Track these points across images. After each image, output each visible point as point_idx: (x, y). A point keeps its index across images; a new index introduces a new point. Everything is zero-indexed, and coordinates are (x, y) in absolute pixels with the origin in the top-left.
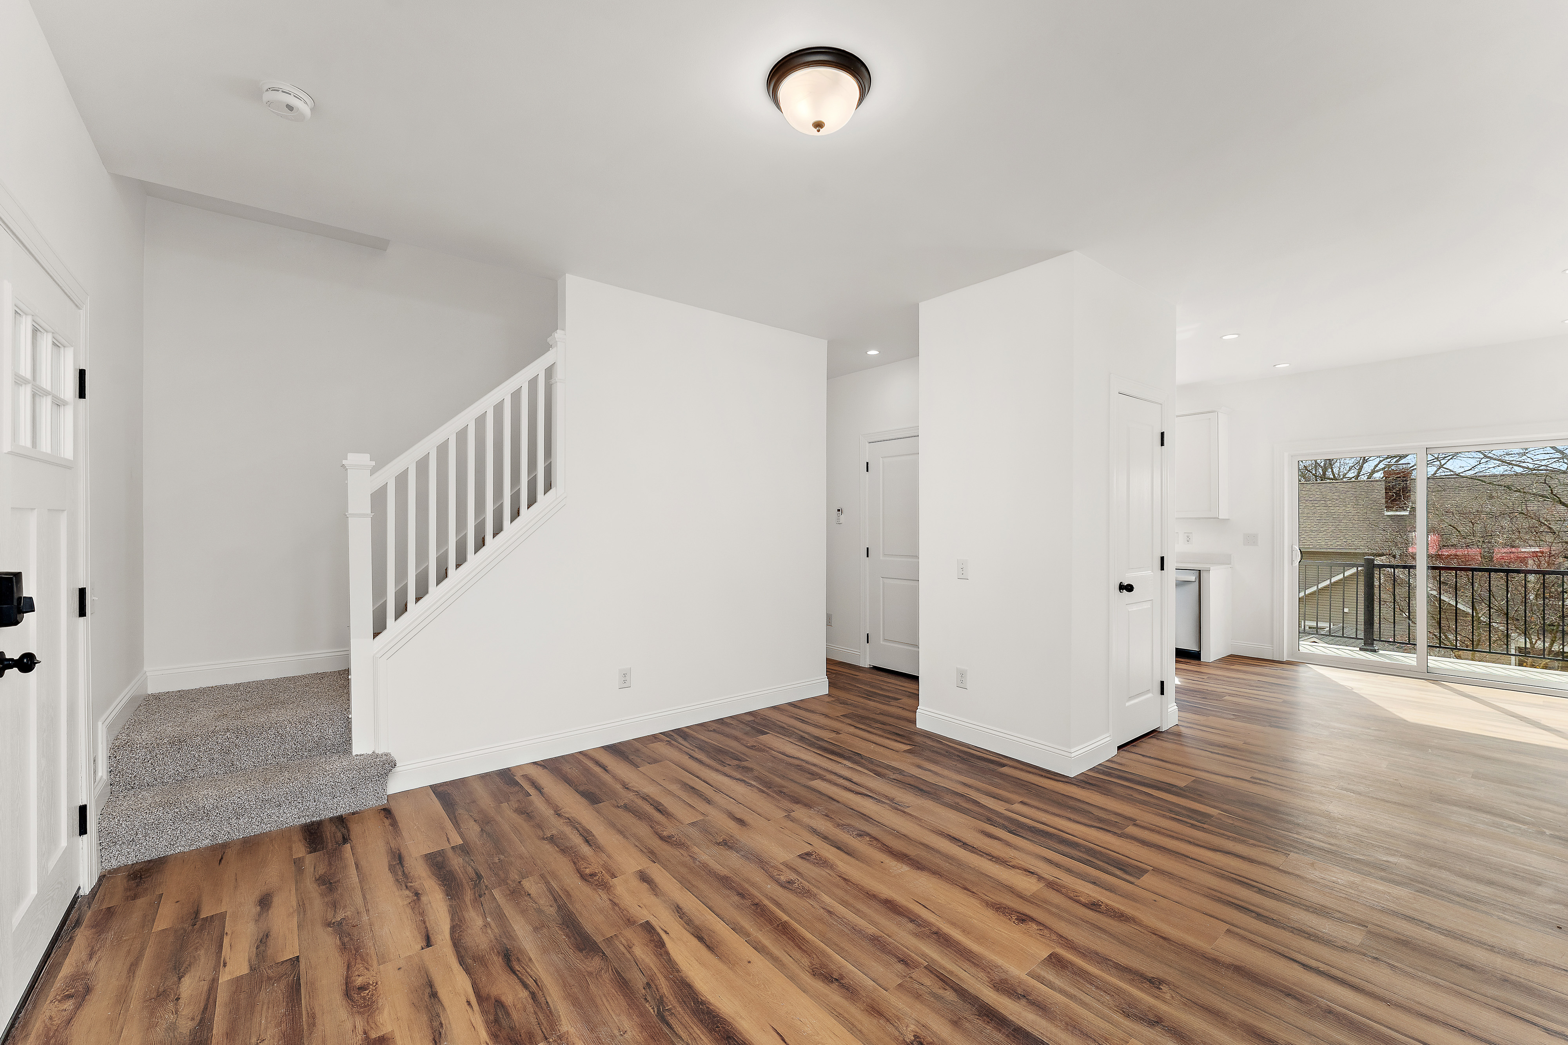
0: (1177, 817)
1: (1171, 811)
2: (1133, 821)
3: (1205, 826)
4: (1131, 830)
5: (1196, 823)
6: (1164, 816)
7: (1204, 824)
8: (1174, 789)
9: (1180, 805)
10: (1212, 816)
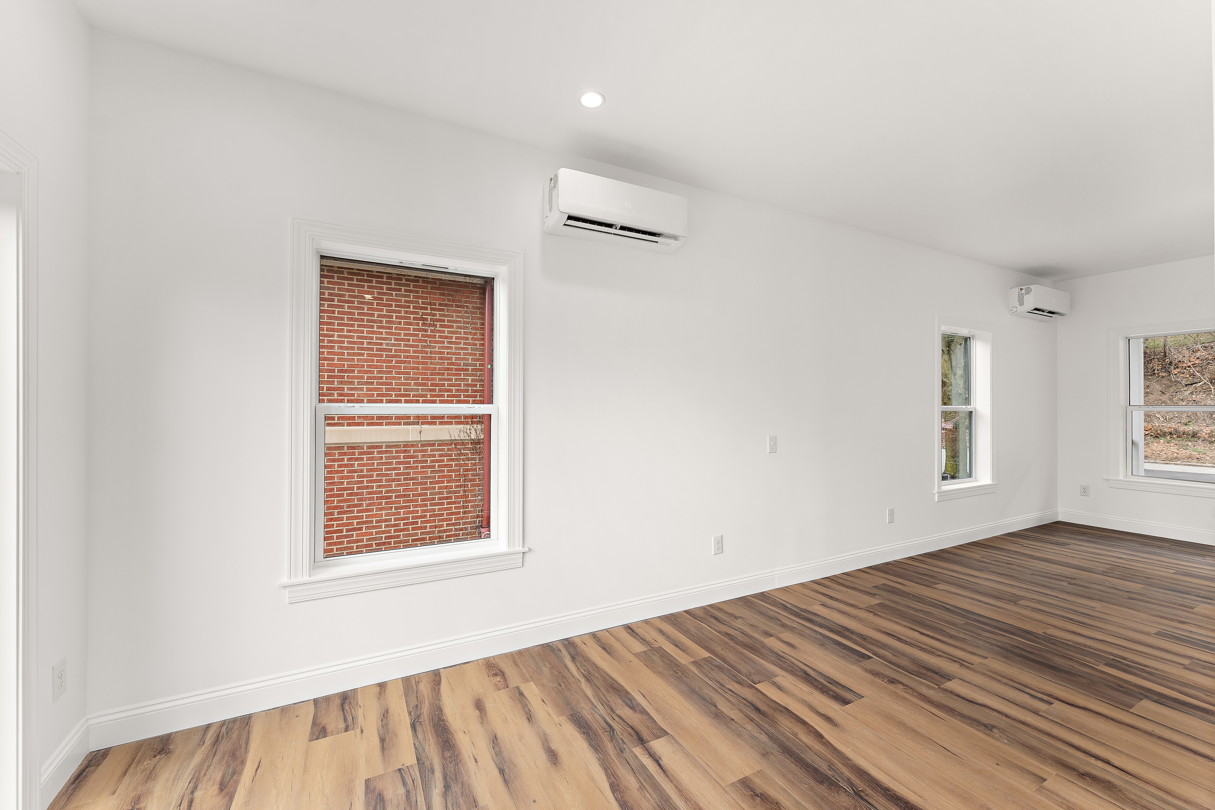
0: (1142, 667)
1: (1150, 673)
2: (1186, 668)
3: (1112, 657)
4: (1186, 662)
5: (1123, 661)
6: (1157, 669)
7: (1113, 659)
8: (1156, 698)
9: (1141, 678)
10: (1105, 664)
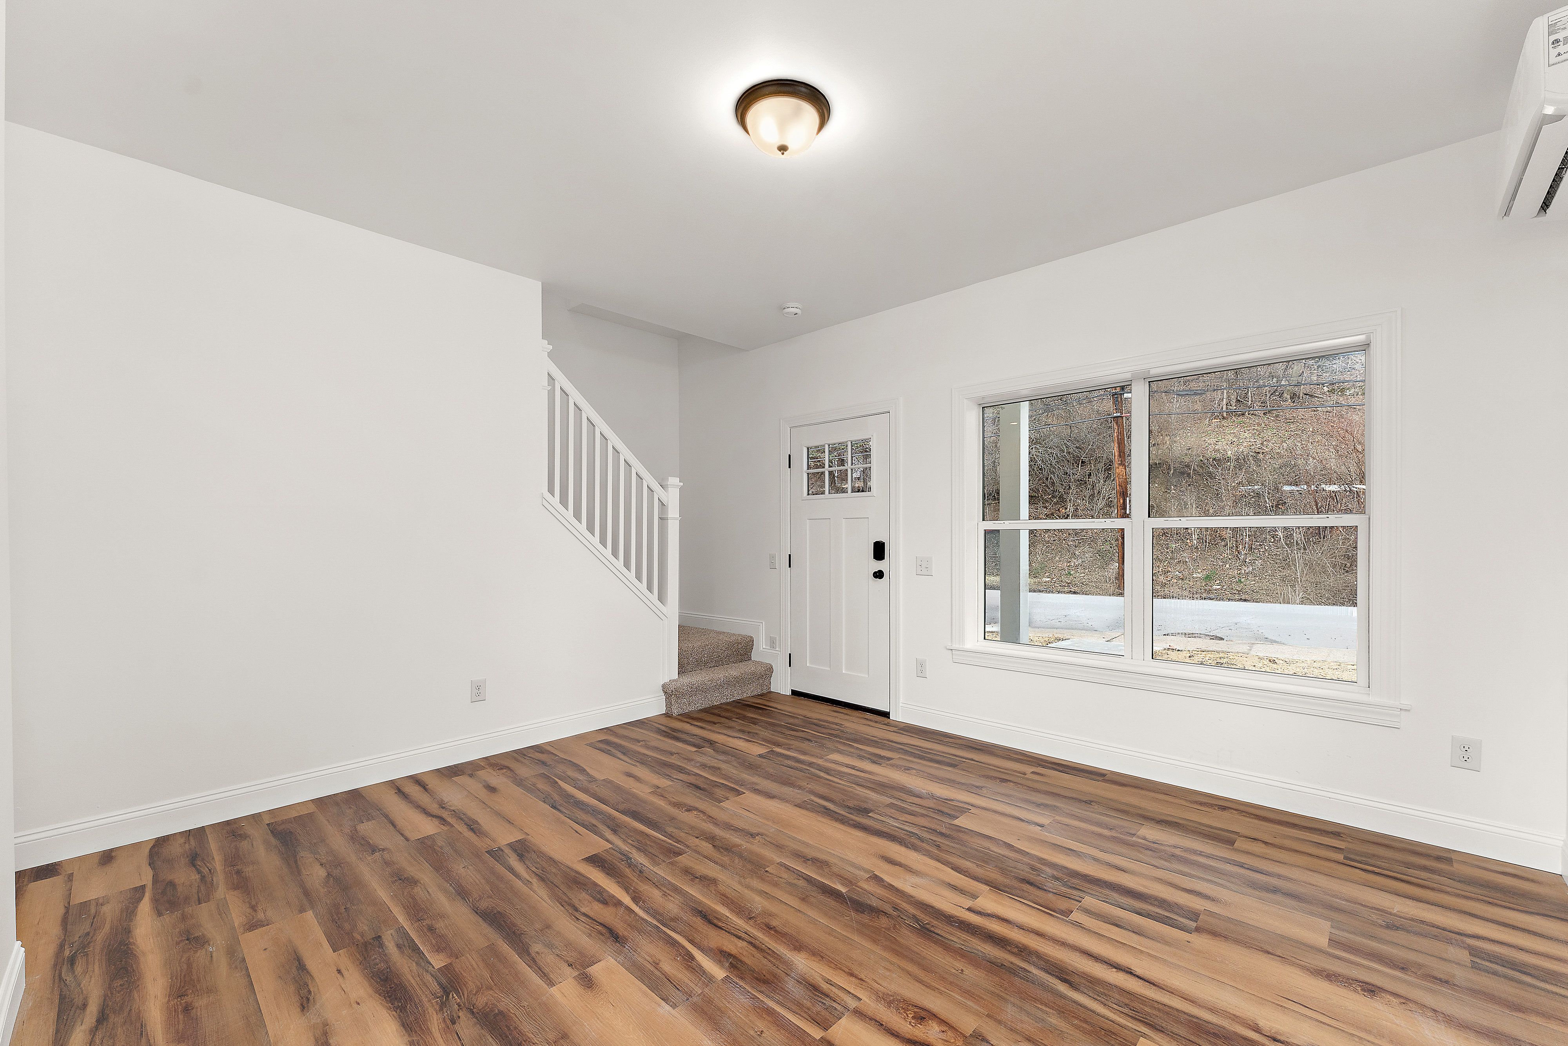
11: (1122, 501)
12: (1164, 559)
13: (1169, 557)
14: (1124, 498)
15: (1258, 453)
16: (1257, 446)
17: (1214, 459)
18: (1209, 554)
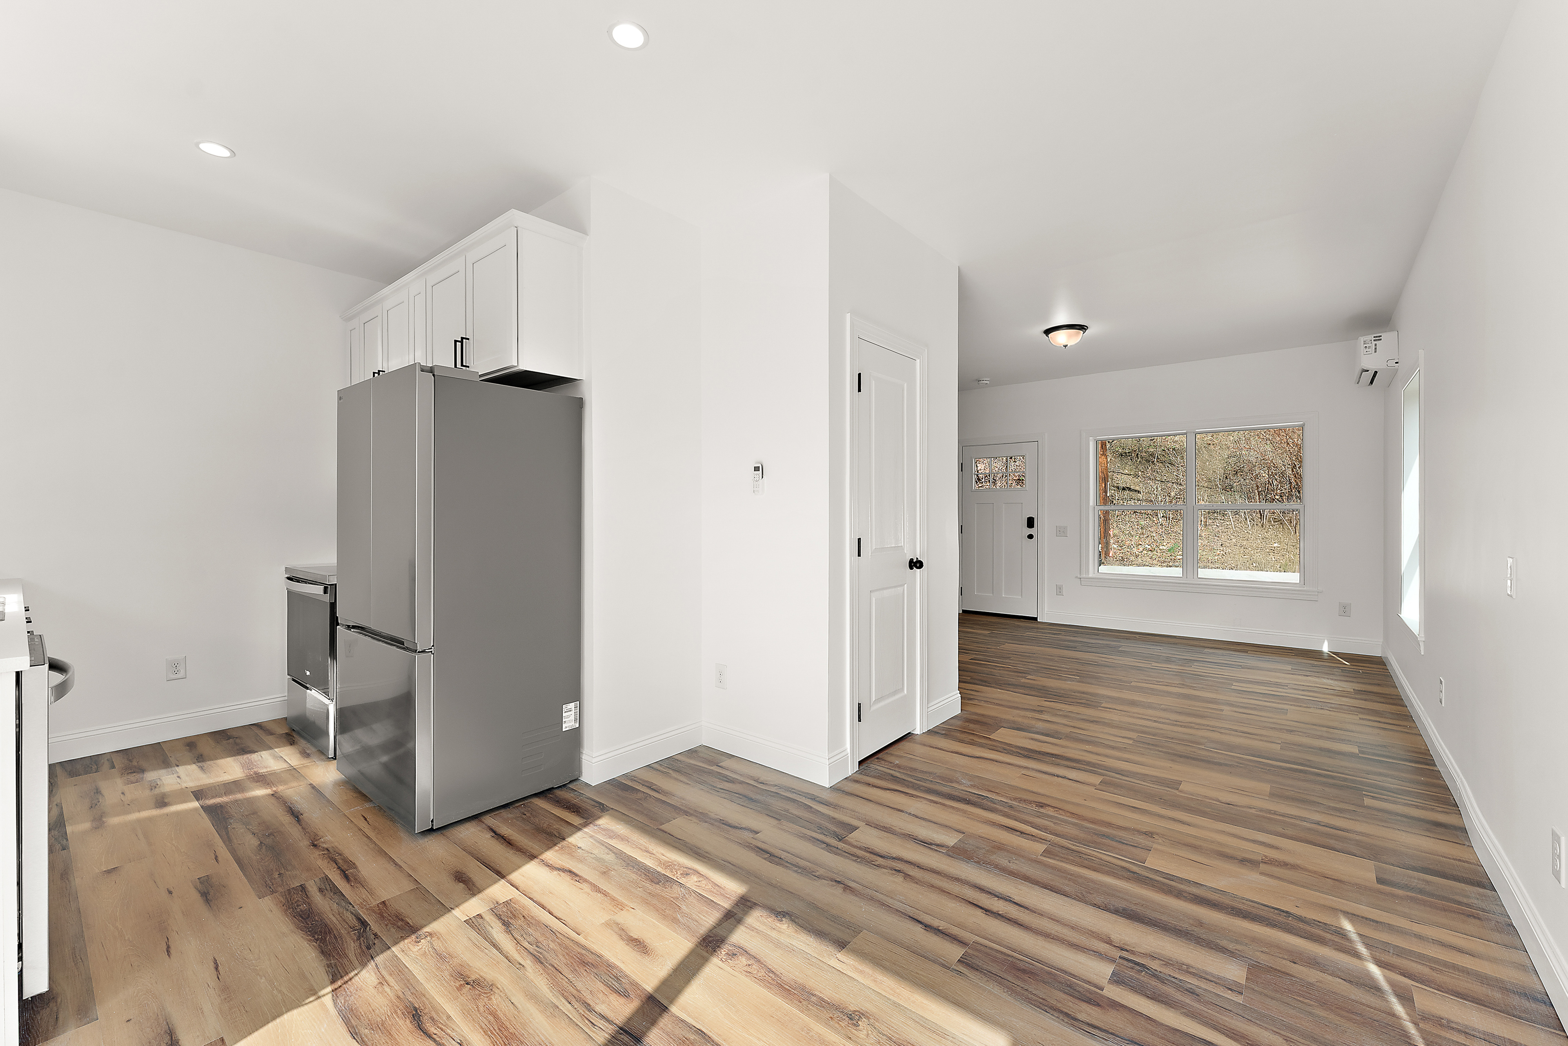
11: (1103, 486)
12: (1135, 534)
13: (1139, 533)
14: (1106, 482)
15: (1210, 444)
16: (1209, 438)
17: (1174, 449)
18: (1172, 530)
